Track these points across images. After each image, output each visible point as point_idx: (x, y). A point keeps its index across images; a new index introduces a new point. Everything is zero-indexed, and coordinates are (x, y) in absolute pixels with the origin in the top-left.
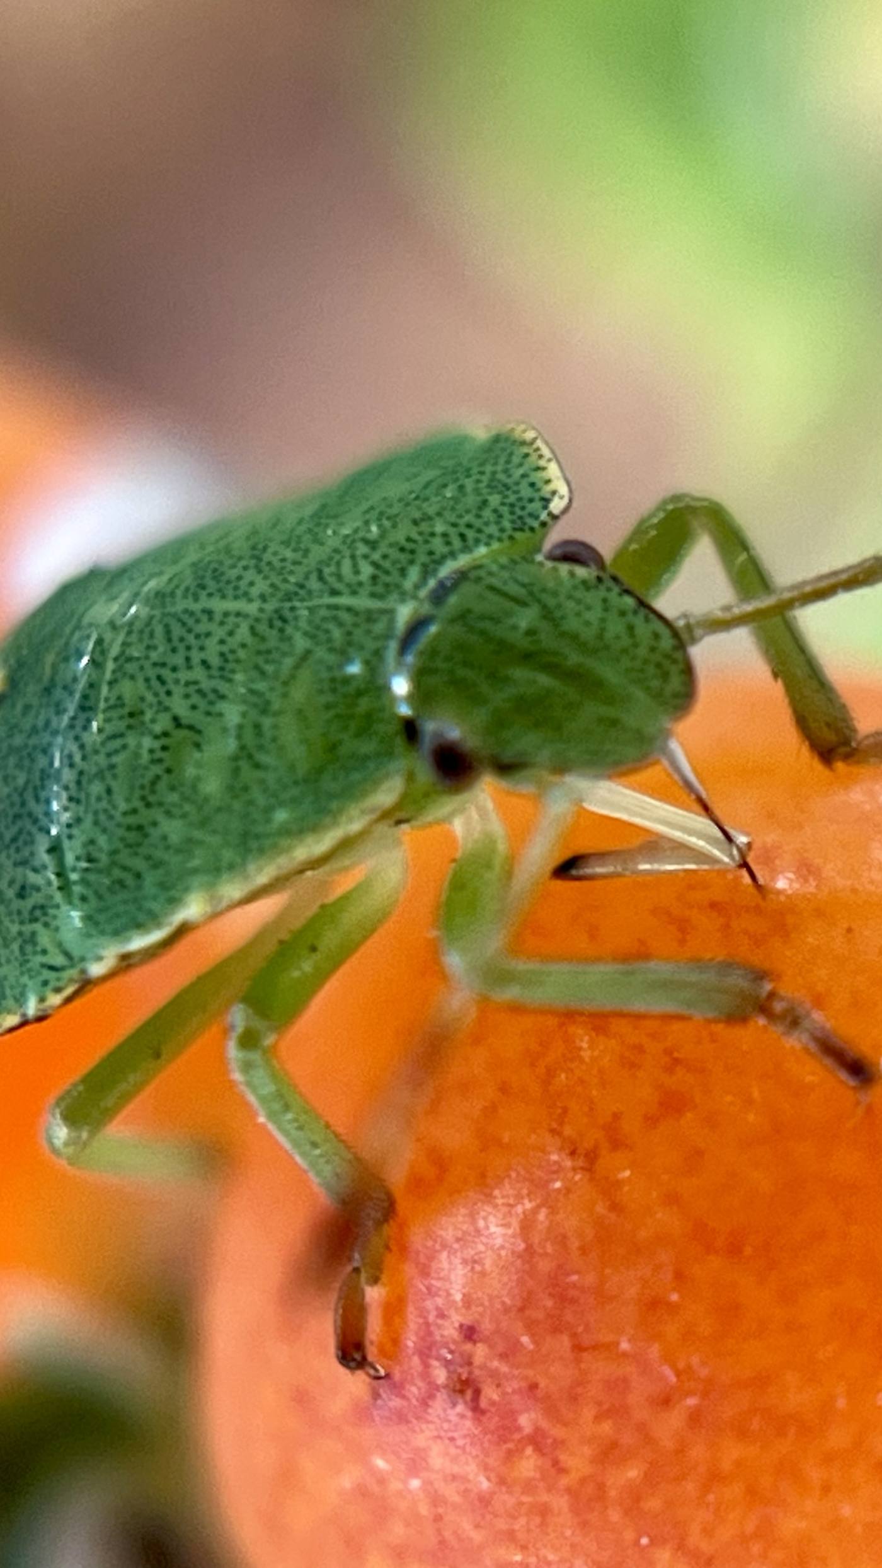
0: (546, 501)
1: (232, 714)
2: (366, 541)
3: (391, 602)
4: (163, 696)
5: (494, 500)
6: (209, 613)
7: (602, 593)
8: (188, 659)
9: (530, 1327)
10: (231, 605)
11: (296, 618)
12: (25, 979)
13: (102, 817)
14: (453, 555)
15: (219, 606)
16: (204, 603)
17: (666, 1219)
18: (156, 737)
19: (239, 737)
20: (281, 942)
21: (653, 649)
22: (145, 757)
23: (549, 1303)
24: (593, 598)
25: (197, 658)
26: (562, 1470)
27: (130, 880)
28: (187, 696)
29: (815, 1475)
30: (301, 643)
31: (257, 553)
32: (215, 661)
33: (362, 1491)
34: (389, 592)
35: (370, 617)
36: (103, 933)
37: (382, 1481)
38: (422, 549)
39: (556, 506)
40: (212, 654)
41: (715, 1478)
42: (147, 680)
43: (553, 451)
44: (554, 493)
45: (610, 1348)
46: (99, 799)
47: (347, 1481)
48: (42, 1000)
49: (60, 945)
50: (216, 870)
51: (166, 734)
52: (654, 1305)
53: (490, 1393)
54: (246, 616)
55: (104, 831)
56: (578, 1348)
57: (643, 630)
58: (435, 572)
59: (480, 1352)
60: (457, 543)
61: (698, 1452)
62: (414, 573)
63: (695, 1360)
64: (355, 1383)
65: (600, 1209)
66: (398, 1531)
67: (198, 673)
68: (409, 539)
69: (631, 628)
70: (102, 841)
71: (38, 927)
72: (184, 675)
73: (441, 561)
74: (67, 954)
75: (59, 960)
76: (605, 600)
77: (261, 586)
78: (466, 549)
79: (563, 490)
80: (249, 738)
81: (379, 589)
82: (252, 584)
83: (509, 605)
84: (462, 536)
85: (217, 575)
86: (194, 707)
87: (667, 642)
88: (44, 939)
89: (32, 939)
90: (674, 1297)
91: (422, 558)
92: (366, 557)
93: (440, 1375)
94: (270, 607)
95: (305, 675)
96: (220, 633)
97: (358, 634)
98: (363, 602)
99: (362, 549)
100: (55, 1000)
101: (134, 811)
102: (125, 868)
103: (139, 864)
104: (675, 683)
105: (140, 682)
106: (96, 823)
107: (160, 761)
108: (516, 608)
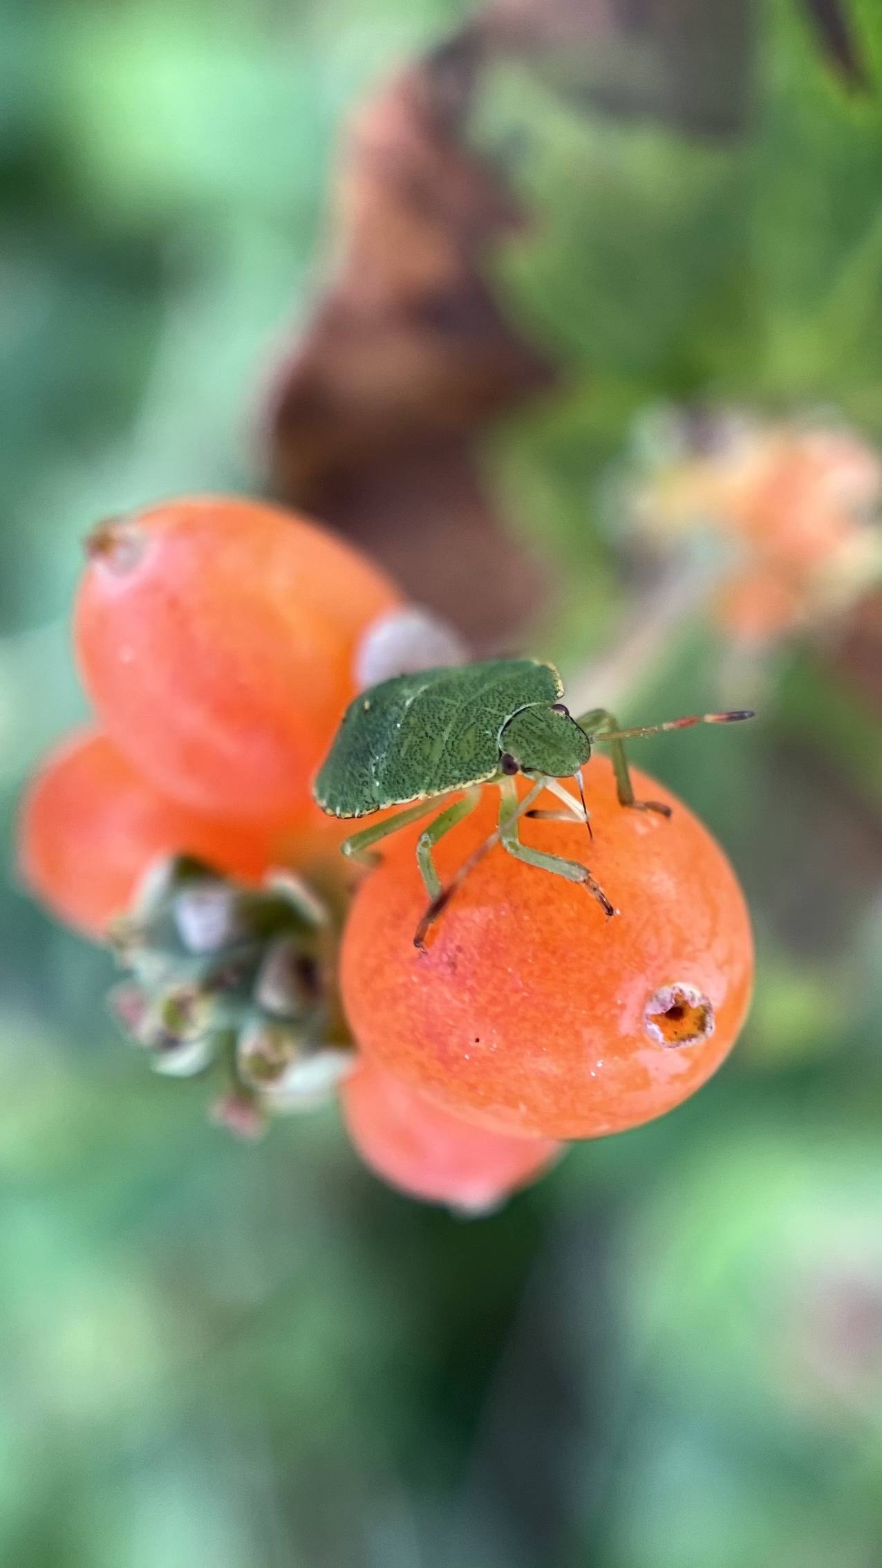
0: (556, 692)
1: (446, 736)
2: (498, 692)
3: (504, 713)
4: (423, 726)
5: (540, 688)
6: (443, 702)
7: (567, 722)
8: (433, 715)
9: (480, 954)
10: (452, 702)
11: (472, 711)
12: (356, 803)
13: (395, 758)
14: (525, 703)
15: (447, 700)
16: (442, 698)
17: (537, 936)
18: (419, 738)
19: (446, 744)
20: (441, 814)
21: (579, 741)
22: (414, 743)
23: (489, 949)
24: (563, 723)
25: (437, 716)
26: (475, 1001)
27: (401, 781)
28: (431, 727)
29: (556, 1028)
30: (473, 720)
31: (461, 685)
32: (443, 718)
33: (404, 985)
34: (503, 710)
35: (496, 717)
36: (388, 795)
37: (413, 983)
38: (516, 699)
39: (559, 694)
40: (442, 716)
41: (524, 1019)
42: (418, 718)
43: (560, 675)
44: (559, 690)
45: (504, 970)
46: (395, 752)
47: (401, 979)
48: (361, 811)
49: (371, 795)
50: (430, 786)
51: (422, 738)
52: (523, 961)
53: (460, 969)
54: (455, 706)
55: (395, 763)
56: (494, 965)
57: (577, 734)
58: (519, 707)
59: (460, 956)
60: (527, 700)
61: (521, 1010)
62: (513, 706)
63: (530, 982)
64: (415, 951)
65: (515, 926)
66: (413, 1001)
67: (437, 721)
68: (512, 694)
69: (573, 734)
70: (394, 766)
71: (365, 788)
72: (433, 720)
73: (521, 704)
74: (373, 799)
75: (370, 801)
76: (567, 724)
77: (461, 697)
78: (530, 702)
79: (562, 689)
80: (450, 745)
81: (501, 708)
82: (458, 696)
83: (537, 720)
84: (529, 698)
85: (447, 689)
86: (433, 731)
87: (584, 741)
88: (366, 792)
89: (361, 792)
90: (530, 961)
91: (515, 702)
92: (498, 697)
93: (445, 959)
94: (464, 705)
95: (472, 731)
96: (447, 709)
97: (492, 722)
98: (494, 711)
99: (496, 694)
100: (367, 813)
101: (407, 759)
102: (401, 777)
103: (405, 777)
104: (584, 753)
105: (416, 719)
106: (393, 760)
107: (418, 745)
108: (540, 722)
